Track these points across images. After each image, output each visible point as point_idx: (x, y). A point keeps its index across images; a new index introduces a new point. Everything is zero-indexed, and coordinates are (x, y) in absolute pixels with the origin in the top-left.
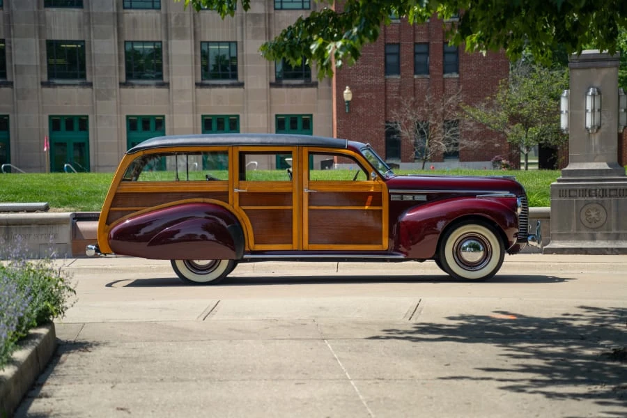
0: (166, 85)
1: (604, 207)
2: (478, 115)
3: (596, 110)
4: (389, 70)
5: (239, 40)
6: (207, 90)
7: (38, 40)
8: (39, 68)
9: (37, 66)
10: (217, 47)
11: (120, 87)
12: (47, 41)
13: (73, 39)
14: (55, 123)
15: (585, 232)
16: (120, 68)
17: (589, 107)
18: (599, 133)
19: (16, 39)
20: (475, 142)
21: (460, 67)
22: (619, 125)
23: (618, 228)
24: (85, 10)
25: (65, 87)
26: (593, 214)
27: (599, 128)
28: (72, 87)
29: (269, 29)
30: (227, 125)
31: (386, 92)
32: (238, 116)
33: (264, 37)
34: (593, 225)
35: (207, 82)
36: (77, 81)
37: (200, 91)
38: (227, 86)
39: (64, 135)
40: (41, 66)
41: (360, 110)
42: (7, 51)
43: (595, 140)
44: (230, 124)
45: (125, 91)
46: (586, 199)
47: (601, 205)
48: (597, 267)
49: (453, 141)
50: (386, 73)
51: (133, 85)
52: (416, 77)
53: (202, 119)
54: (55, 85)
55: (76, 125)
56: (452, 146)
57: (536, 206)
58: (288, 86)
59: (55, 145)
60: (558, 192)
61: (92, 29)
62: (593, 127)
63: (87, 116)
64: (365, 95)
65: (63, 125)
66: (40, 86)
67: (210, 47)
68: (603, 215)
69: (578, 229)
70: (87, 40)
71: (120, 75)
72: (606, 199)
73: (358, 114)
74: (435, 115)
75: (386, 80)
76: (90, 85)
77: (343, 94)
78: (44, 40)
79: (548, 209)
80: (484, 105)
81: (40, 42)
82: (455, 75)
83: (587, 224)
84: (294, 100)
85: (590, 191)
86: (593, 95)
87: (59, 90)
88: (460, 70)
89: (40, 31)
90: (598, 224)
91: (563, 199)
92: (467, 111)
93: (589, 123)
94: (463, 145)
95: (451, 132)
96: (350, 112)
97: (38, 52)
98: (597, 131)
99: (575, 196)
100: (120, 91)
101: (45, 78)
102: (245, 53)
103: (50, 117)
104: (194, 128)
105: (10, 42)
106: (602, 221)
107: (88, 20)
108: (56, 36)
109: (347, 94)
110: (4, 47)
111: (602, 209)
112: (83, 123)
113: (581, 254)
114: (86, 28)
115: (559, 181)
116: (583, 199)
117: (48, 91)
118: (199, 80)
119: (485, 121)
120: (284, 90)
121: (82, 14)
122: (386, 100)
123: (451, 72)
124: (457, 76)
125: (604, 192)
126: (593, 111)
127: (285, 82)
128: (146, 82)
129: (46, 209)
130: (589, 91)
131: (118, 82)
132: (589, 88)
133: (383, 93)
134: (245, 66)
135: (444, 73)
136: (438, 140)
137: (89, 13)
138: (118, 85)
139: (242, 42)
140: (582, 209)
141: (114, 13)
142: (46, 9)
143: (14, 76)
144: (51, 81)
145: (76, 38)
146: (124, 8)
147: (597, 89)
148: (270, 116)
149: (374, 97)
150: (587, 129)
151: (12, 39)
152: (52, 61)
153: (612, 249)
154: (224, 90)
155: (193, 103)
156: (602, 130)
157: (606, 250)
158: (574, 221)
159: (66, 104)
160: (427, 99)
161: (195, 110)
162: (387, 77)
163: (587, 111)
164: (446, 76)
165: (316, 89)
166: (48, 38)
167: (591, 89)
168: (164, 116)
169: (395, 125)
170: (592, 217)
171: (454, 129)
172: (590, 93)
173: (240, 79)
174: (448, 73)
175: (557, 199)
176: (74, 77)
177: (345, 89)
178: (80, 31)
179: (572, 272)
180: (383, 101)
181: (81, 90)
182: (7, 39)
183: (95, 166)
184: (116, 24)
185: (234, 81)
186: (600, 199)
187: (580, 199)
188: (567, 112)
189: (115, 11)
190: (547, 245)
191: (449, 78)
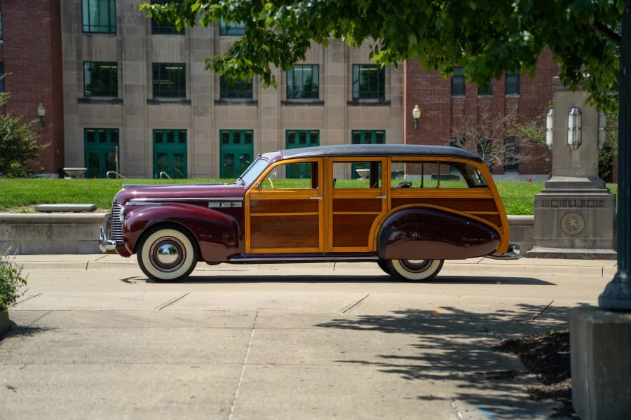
0: (255, 103)
1: (582, 216)
2: (530, 132)
3: (577, 128)
4: (454, 91)
5: (321, 63)
6: (291, 108)
7: (145, 62)
8: (146, 88)
9: (144, 86)
10: (301, 69)
11: (215, 105)
12: (153, 64)
13: (175, 61)
14: (158, 136)
15: (565, 239)
16: (215, 88)
17: (571, 125)
18: (580, 149)
19: (127, 62)
20: (528, 157)
21: (521, 88)
22: (598, 142)
23: (594, 236)
24: (187, 37)
25: (168, 104)
26: (573, 222)
27: (580, 144)
28: (173, 104)
29: (348, 53)
30: (308, 139)
31: (451, 110)
32: (318, 131)
33: (343, 61)
34: (573, 233)
35: (291, 100)
36: (178, 99)
37: (285, 108)
38: (309, 104)
39: (165, 147)
40: (147, 86)
41: (428, 127)
42: (119, 73)
43: (576, 155)
44: (311, 138)
45: (220, 108)
46: (566, 208)
47: (580, 215)
48: (567, 271)
49: (508, 156)
50: (453, 92)
51: (226, 103)
52: (479, 97)
53: (287, 133)
54: (159, 103)
55: (176, 138)
56: (507, 160)
57: (524, 214)
58: (364, 104)
59: (158, 155)
60: (541, 202)
61: (192, 54)
62: (574, 144)
63: (186, 130)
64: (433, 113)
65: (165, 138)
66: (146, 103)
67: (295, 69)
68: (581, 223)
69: (559, 236)
70: (187, 63)
71: (215, 93)
72: (584, 209)
73: (425, 130)
74: (492, 132)
75: (452, 100)
76: (189, 102)
77: (412, 112)
78: (150, 63)
79: (532, 217)
80: (535, 123)
81: (147, 65)
82: (516, 96)
83: (567, 231)
84: (369, 116)
85: (570, 201)
86: (574, 115)
87: (162, 107)
88: (521, 91)
89: (148, 55)
90: (577, 232)
91: (545, 208)
92: (519, 128)
93: (570, 141)
94: (517, 160)
95: (506, 148)
96: (418, 128)
97: (145, 74)
98: (578, 148)
99: (557, 206)
100: (215, 109)
101: (151, 96)
102: (326, 74)
103: (154, 130)
104: (278, 142)
105: (122, 65)
106: (580, 229)
107: (189, 46)
108: (162, 59)
109: (416, 112)
110: (117, 69)
111: (580, 217)
112: (182, 135)
113: (560, 258)
114: (187, 52)
115: (542, 192)
116: (563, 209)
117: (152, 107)
118: (285, 98)
119: (535, 138)
120: (360, 108)
121: (183, 39)
122: (452, 117)
123: (512, 93)
124: (518, 96)
125: (583, 203)
126: (574, 129)
127: (361, 101)
128: (237, 100)
129: (92, 210)
130: (571, 111)
131: (213, 100)
132: (571, 108)
133: (449, 111)
134: (326, 86)
135: (505, 94)
136: (494, 154)
137: (190, 39)
138: (213, 102)
139: (324, 65)
140: (562, 217)
141: (211, 39)
142: (153, 36)
143: (124, 94)
144: (156, 99)
145: (179, 61)
146: (221, 34)
147: (579, 109)
148: (347, 132)
149: (440, 115)
150: (569, 145)
151: (123, 62)
152: (157, 82)
153: (589, 255)
154: (306, 108)
155: (278, 119)
156: (583, 146)
157: (583, 256)
158: (555, 228)
159: (168, 119)
160: (484, 117)
161: (280, 125)
162: (453, 97)
163: (568, 129)
164: (507, 96)
165: (389, 107)
166: (155, 61)
167: (573, 109)
168: (252, 131)
169: (454, 140)
170: (571, 225)
171: (509, 144)
172: (572, 113)
173: (321, 98)
174: (508, 93)
175: (540, 208)
176: (175, 95)
177: (414, 108)
178: (181, 54)
179: (545, 274)
180: (449, 119)
181: (181, 107)
182: (119, 62)
183: (192, 174)
184: (213, 48)
185: (316, 100)
186: (578, 209)
187: (560, 208)
188: (551, 129)
189: (212, 37)
190: (530, 250)
191: (510, 98)
